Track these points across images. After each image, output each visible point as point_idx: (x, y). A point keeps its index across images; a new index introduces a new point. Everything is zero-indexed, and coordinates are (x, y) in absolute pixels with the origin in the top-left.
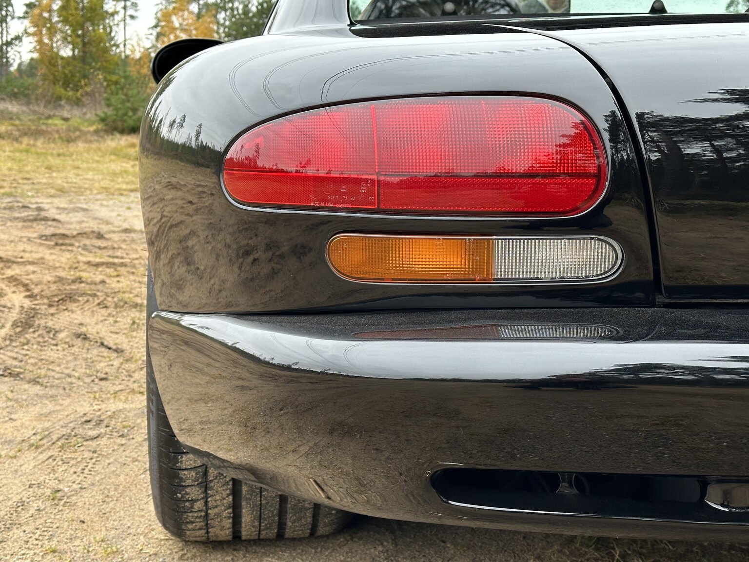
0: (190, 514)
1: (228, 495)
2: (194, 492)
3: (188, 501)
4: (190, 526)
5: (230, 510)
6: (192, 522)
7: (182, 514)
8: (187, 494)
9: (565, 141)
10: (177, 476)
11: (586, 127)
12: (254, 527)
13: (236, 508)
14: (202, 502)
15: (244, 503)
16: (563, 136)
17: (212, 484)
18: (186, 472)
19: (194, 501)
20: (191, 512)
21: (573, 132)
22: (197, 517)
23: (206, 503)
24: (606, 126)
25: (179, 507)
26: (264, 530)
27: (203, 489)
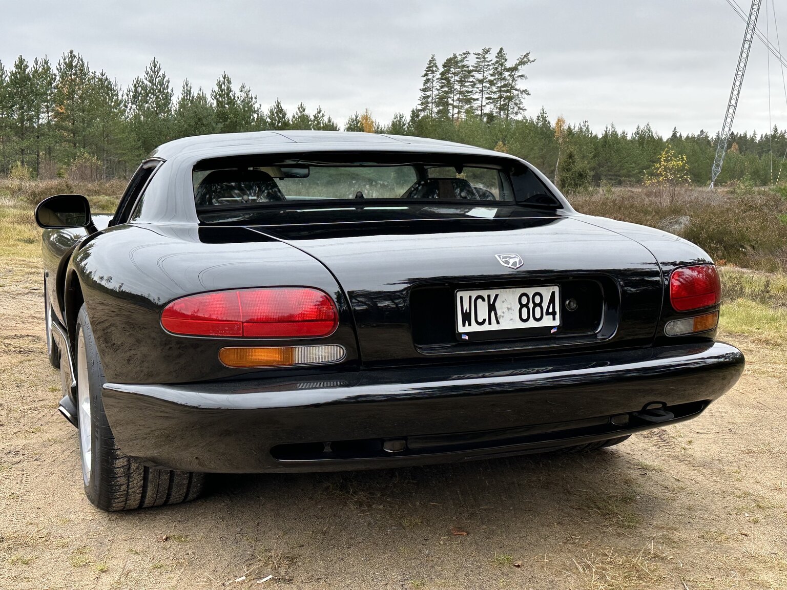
0: (118, 493)
1: (141, 480)
2: (122, 480)
3: (118, 485)
4: (116, 501)
5: (141, 489)
6: (118, 498)
7: (113, 494)
8: (117, 481)
9: (318, 303)
10: (112, 472)
11: (326, 297)
12: (153, 498)
13: (145, 487)
14: (126, 485)
15: (149, 484)
16: (318, 301)
17: (132, 475)
18: (118, 469)
19: (121, 485)
20: (119, 492)
21: (321, 299)
22: (121, 495)
23: (128, 486)
24: (336, 296)
25: (112, 490)
26: (158, 499)
27: (127, 478)
